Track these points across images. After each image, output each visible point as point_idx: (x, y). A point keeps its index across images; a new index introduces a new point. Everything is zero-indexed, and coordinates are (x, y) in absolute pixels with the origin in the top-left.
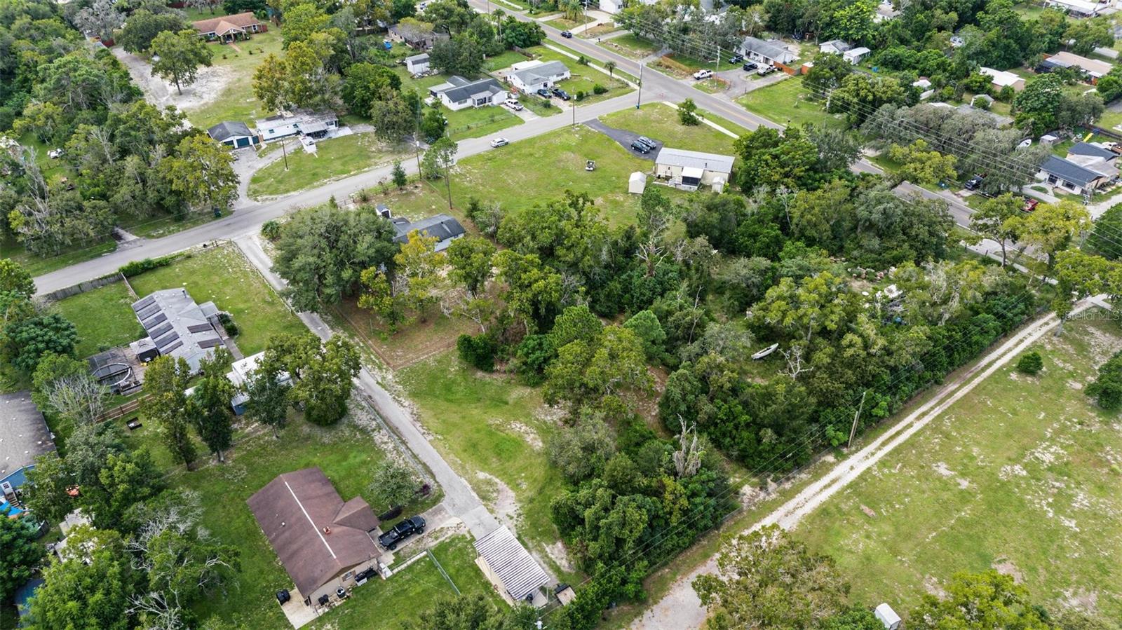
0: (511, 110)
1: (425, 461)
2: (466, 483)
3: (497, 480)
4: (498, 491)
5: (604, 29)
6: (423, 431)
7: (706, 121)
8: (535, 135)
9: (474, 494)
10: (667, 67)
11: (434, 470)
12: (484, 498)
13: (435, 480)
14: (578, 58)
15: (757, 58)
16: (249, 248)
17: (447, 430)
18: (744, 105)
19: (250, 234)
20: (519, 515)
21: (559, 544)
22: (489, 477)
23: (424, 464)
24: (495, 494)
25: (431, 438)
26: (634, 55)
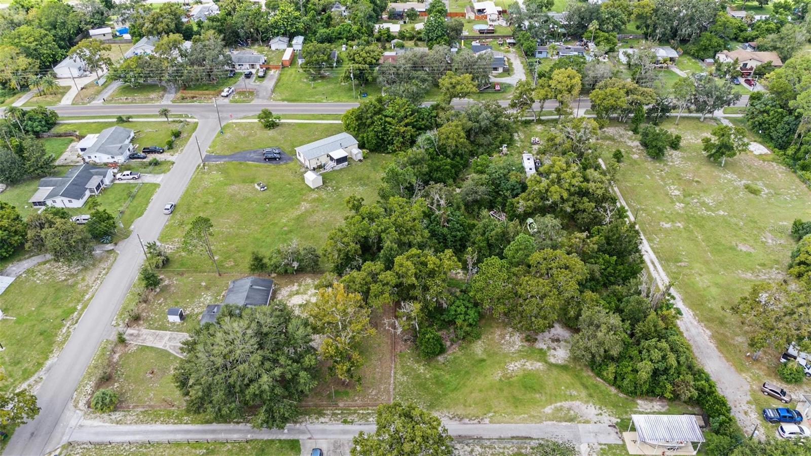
0: (132, 181)
1: (510, 435)
2: (550, 423)
3: (559, 404)
4: (569, 409)
5: (91, 91)
6: (476, 421)
7: (282, 121)
8: (184, 189)
9: (564, 424)
10: (193, 98)
11: (524, 434)
12: (571, 420)
13: (535, 439)
14: (115, 120)
15: (243, 67)
16: (97, 434)
17: (486, 406)
18: (283, 100)
19: (73, 423)
20: (600, 408)
21: (639, 402)
22: (553, 406)
23: (513, 438)
24: (572, 412)
25: (487, 421)
26: (152, 100)
